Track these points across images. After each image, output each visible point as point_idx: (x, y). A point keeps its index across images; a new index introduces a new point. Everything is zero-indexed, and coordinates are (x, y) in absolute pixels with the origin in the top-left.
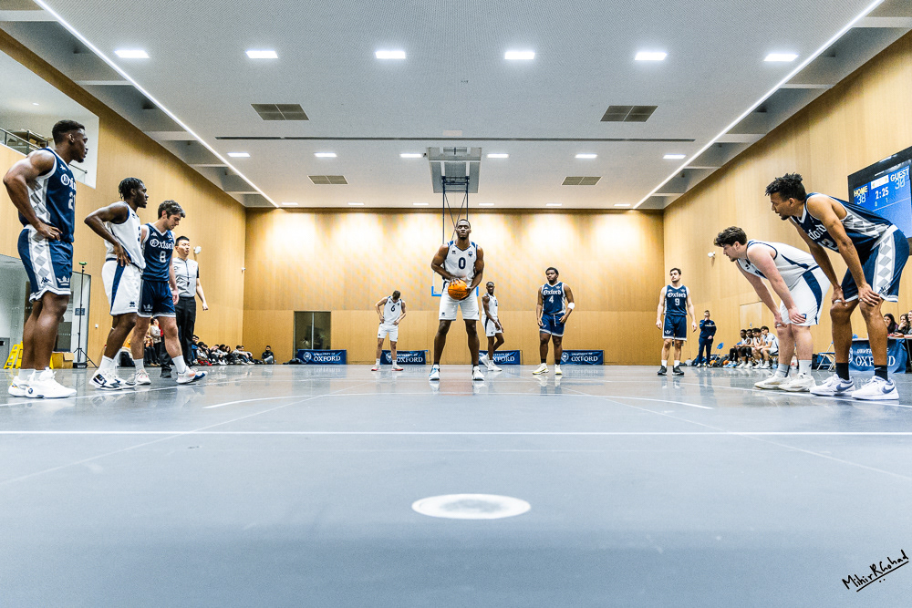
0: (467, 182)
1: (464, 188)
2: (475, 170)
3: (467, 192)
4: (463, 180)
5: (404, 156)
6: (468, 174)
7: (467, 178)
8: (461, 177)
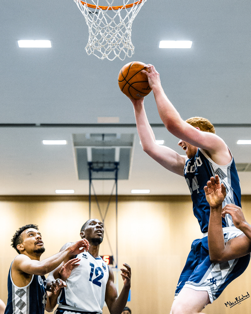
0: (116, 169)
1: (112, 174)
2: (126, 155)
3: (116, 179)
4: (112, 166)
5: (45, 142)
6: (117, 159)
7: (117, 164)
8: (110, 163)
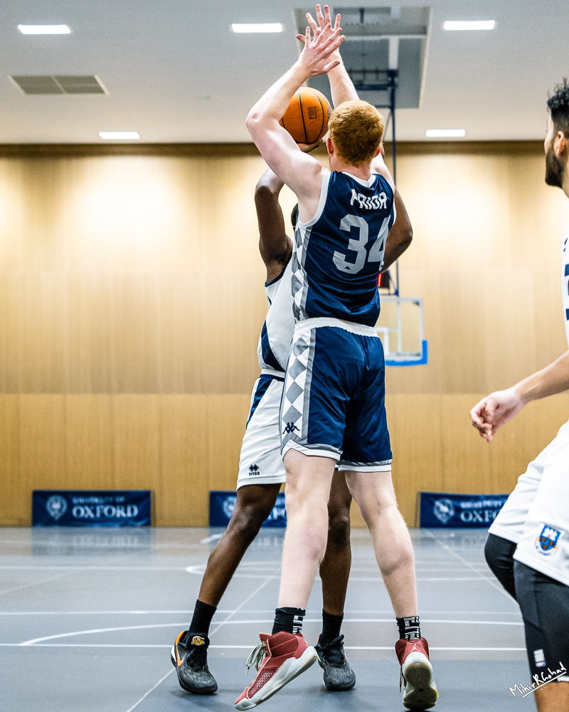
0: (392, 84)
1: (384, 97)
2: (412, 55)
3: (392, 108)
4: (383, 79)
5: (239, 28)
6: (393, 63)
7: (392, 74)
8: (377, 72)
